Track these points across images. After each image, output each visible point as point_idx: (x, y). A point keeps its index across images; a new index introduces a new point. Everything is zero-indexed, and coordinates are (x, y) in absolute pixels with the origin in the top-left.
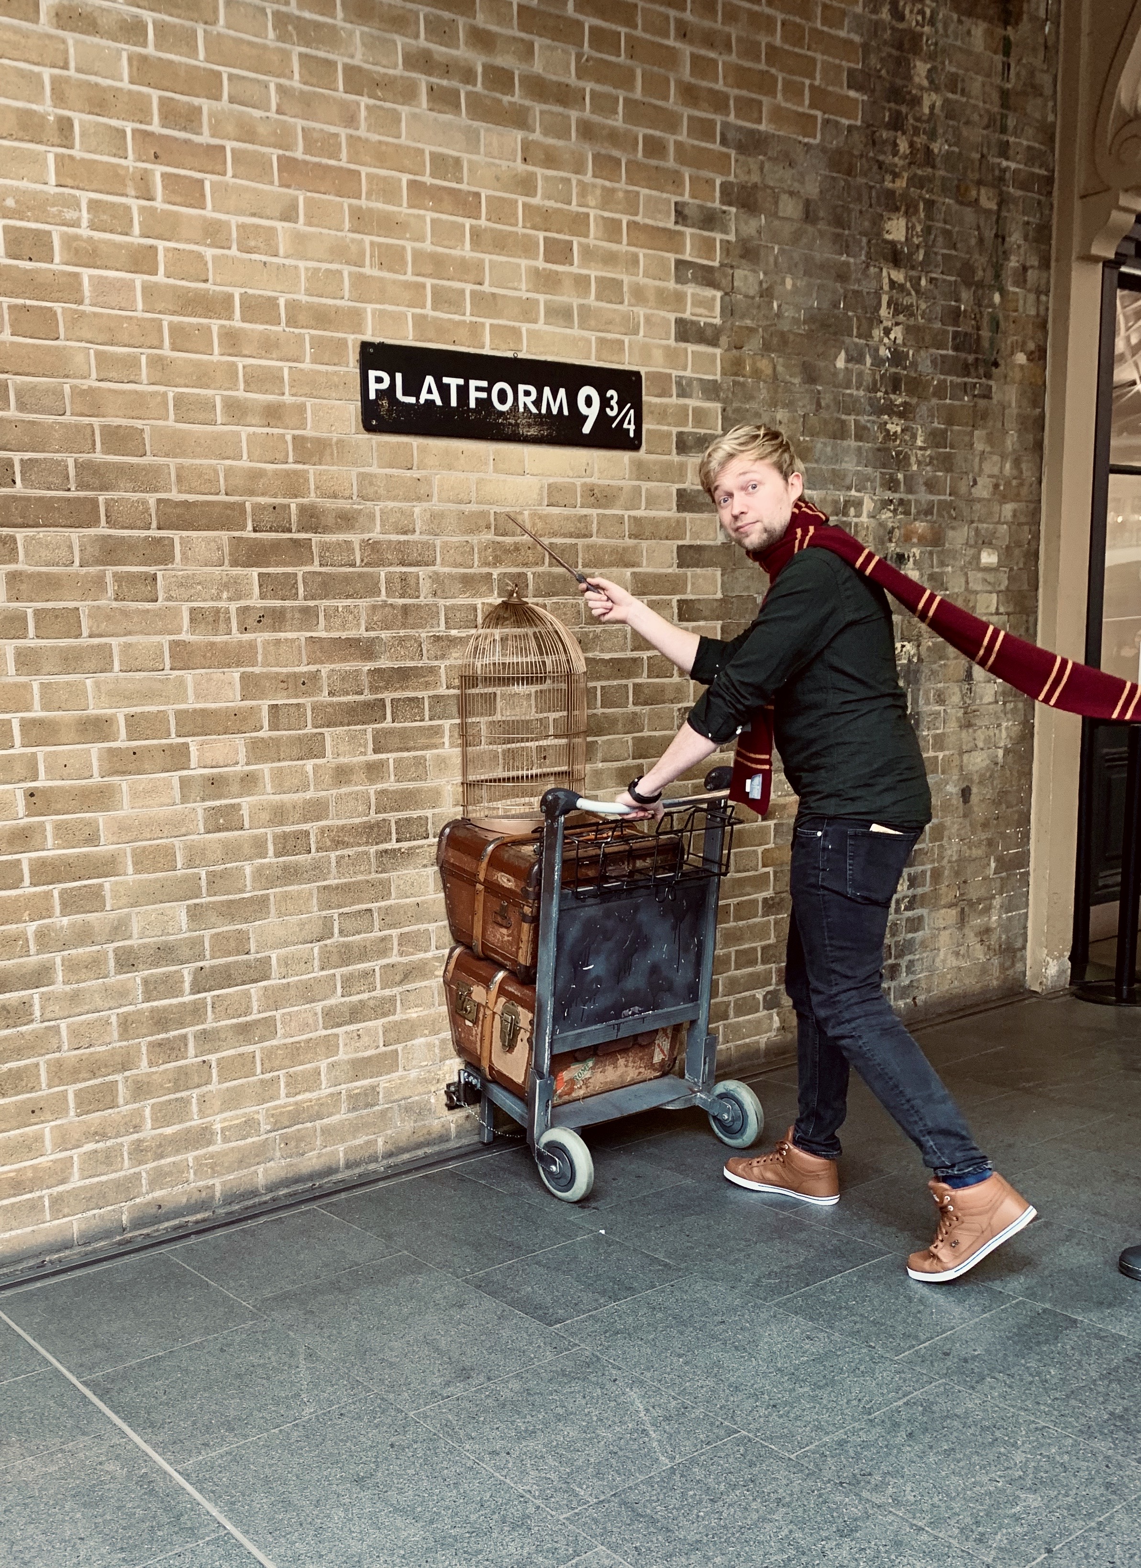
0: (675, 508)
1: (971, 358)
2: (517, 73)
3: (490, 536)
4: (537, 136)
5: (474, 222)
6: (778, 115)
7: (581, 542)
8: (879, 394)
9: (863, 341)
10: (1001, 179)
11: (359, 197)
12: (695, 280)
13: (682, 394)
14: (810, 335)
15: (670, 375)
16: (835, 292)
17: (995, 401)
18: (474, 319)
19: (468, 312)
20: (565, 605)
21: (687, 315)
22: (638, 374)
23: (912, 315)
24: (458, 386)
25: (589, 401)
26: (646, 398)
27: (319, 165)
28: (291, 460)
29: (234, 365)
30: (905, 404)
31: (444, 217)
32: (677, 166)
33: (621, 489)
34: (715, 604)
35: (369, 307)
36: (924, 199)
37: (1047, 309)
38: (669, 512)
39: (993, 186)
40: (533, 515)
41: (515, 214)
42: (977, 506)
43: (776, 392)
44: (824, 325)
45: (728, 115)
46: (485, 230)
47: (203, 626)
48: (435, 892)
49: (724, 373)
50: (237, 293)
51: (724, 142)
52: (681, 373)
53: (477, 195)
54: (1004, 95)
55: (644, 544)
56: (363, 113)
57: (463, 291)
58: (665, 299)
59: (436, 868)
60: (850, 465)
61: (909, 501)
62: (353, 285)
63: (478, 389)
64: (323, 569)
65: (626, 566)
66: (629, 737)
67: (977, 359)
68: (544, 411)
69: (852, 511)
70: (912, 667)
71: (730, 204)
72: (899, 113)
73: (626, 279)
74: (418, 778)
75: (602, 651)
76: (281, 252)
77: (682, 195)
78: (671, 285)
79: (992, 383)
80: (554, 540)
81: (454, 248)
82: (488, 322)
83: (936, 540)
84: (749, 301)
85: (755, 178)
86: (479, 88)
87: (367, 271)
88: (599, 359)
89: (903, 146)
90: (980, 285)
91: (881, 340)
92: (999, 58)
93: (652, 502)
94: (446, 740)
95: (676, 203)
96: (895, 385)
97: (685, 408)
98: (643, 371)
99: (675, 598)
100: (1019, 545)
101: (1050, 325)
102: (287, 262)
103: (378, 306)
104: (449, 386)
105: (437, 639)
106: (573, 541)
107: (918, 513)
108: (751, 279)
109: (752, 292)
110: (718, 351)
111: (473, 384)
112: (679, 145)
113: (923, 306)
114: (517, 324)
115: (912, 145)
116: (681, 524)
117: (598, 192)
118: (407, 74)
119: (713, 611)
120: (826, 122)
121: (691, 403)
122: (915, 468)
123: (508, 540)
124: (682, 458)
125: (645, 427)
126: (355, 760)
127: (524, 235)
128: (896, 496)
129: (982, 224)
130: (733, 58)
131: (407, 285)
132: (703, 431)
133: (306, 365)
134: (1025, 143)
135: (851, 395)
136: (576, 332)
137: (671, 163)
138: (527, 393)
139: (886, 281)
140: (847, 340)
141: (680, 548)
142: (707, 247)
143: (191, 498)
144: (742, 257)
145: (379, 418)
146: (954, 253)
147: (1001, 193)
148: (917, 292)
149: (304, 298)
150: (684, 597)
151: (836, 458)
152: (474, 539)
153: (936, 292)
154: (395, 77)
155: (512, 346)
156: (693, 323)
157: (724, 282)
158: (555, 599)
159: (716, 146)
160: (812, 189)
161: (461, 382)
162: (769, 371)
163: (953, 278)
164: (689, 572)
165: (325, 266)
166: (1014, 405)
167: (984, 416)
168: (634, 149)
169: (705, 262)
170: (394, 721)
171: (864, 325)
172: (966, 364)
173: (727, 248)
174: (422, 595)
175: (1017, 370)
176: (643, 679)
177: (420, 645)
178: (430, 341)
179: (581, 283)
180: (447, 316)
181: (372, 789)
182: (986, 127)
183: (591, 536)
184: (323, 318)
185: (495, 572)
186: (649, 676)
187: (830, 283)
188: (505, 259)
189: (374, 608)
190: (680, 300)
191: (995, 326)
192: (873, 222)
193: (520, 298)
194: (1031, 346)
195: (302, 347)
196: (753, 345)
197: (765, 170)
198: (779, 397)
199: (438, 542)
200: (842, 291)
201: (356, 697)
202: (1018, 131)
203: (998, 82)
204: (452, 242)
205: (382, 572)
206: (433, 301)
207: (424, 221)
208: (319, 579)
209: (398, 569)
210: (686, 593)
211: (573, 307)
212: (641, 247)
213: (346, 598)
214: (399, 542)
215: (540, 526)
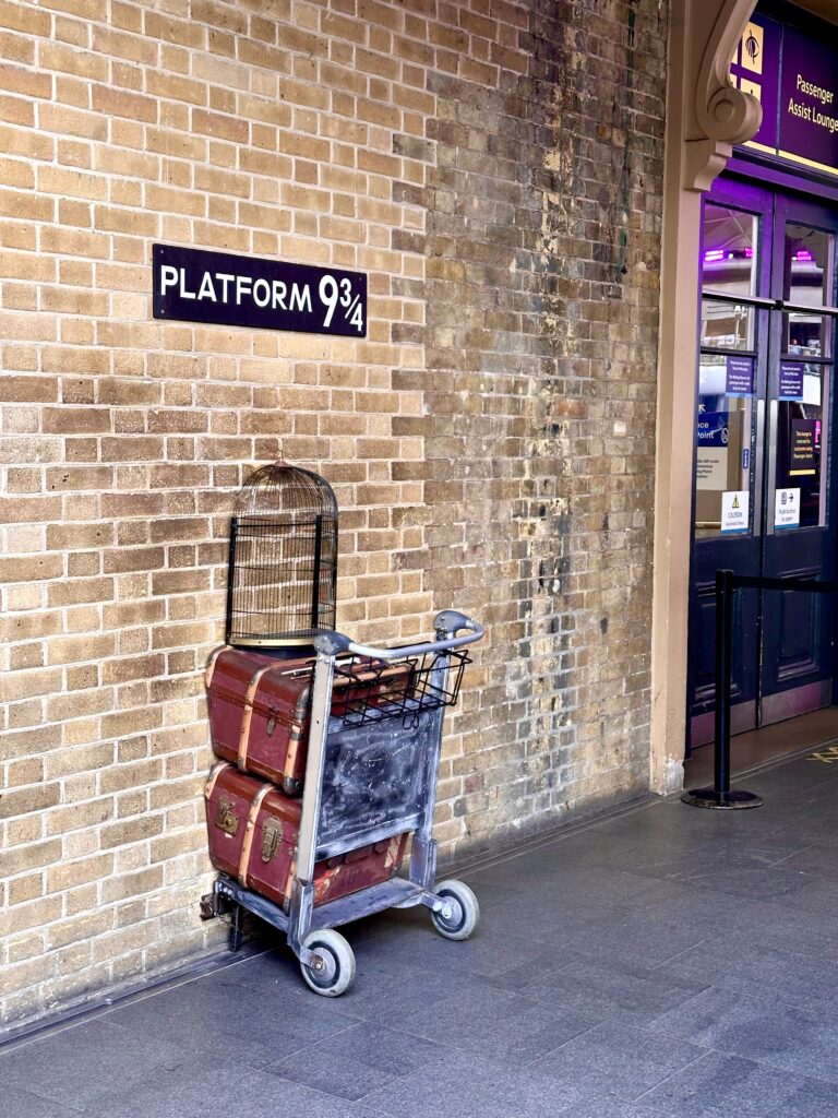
0: (391, 386)
1: (606, 266)
2: (277, 24)
3: (249, 408)
4: (291, 76)
5: (243, 146)
6: (470, 66)
7: (319, 413)
8: (541, 294)
9: (529, 251)
10: (629, 123)
11: (154, 123)
12: (408, 199)
13: (396, 293)
14: (490, 246)
15: (388, 276)
16: (509, 209)
17: (623, 301)
18: (242, 227)
19: (237, 221)
21: (401, 227)
22: (363, 276)
23: (564, 230)
24: (229, 282)
26: (370, 295)
27: (125, 95)
28: (95, 342)
29: (51, 260)
30: (560, 302)
31: (219, 140)
32: (395, 105)
33: (350, 370)
34: (420, 466)
35: (161, 215)
36: (573, 137)
37: (660, 228)
38: (386, 389)
39: (622, 128)
40: (283, 391)
41: (274, 141)
42: (611, 386)
43: (466, 292)
44: (501, 238)
45: (432, 66)
46: (251, 153)
47: (18, 485)
48: (200, 718)
49: (427, 276)
50: (56, 198)
51: (429, 87)
52: (396, 275)
53: (246, 123)
54: (630, 55)
55: (368, 415)
56: (160, 53)
57: (233, 203)
58: (383, 213)
60: (520, 352)
61: (562, 382)
62: (148, 195)
63: (244, 285)
64: (119, 435)
65: (353, 434)
66: (353, 579)
67: (611, 267)
68: (291, 308)
69: (521, 390)
70: (564, 518)
71: (433, 138)
72: (555, 67)
73: (357, 196)
74: (188, 617)
76: (93, 166)
77: (398, 129)
78: (390, 202)
79: (622, 286)
80: (298, 412)
81: (227, 167)
82: (252, 229)
83: (581, 413)
84: (447, 217)
85: (452, 117)
86: (249, 36)
87: (160, 183)
88: (335, 262)
89: (558, 95)
90: (613, 207)
91: (542, 251)
92: (626, 26)
93: (374, 381)
94: (212, 582)
95: (394, 136)
96: (552, 286)
97: (400, 303)
98: (368, 273)
99: (390, 461)
100: (640, 416)
101: (663, 240)
102: (97, 174)
103: (168, 214)
104: (221, 282)
105: (207, 495)
106: (313, 412)
107: (569, 391)
109: (449, 210)
110: (424, 258)
112: (395, 87)
113: (573, 223)
114: (274, 232)
115: (565, 94)
116: (395, 399)
117: (337, 125)
118: (194, 22)
119: (418, 472)
120: (504, 73)
121: (404, 300)
122: (566, 354)
123: (263, 411)
124: (397, 345)
125: (369, 319)
126: (138, 601)
127: (281, 158)
128: (553, 377)
129: (614, 159)
130: (436, 19)
131: (190, 197)
132: (412, 323)
133: (110, 262)
134: (645, 94)
135: (520, 295)
136: (319, 240)
137: (390, 102)
138: (279, 290)
139: (545, 202)
140: (518, 250)
141: (394, 419)
142: (415, 172)
143: (14, 374)
144: (442, 181)
146: (594, 181)
147: (628, 134)
148: (569, 212)
149: (110, 205)
150: (397, 460)
151: (509, 346)
152: (238, 411)
153: (582, 212)
154: (185, 24)
155: (270, 250)
156: (405, 234)
157: (429, 201)
159: (424, 90)
160: (492, 126)
161: (231, 278)
162: (460, 275)
163: (594, 201)
164: (401, 439)
165: (126, 178)
166: (637, 304)
167: (616, 313)
168: (364, 90)
169: (415, 184)
170: (170, 567)
171: (530, 237)
172: (604, 271)
173: (431, 174)
174: (196, 458)
175: (639, 275)
176: (365, 529)
177: (193, 501)
178: (208, 244)
179: (323, 199)
180: (220, 224)
181: (150, 627)
182: (618, 81)
183: (327, 408)
184: (124, 222)
185: (253, 438)
186: (370, 527)
187: (505, 204)
188: (266, 177)
189: (157, 468)
190: (394, 215)
191: (624, 239)
192: (537, 155)
193: (276, 210)
194: (649, 256)
195: (107, 246)
196: (449, 253)
197: (460, 110)
198: (468, 295)
199: (209, 414)
200: (514, 210)
201: (141, 546)
202: (639, 85)
203: (626, 45)
204: (226, 163)
205: (165, 437)
206: (211, 211)
207: (205, 144)
208: (114, 444)
209: (178, 435)
210: (398, 457)
211: (316, 218)
212: (368, 170)
213: (136, 460)
214: (180, 412)
215: (288, 400)
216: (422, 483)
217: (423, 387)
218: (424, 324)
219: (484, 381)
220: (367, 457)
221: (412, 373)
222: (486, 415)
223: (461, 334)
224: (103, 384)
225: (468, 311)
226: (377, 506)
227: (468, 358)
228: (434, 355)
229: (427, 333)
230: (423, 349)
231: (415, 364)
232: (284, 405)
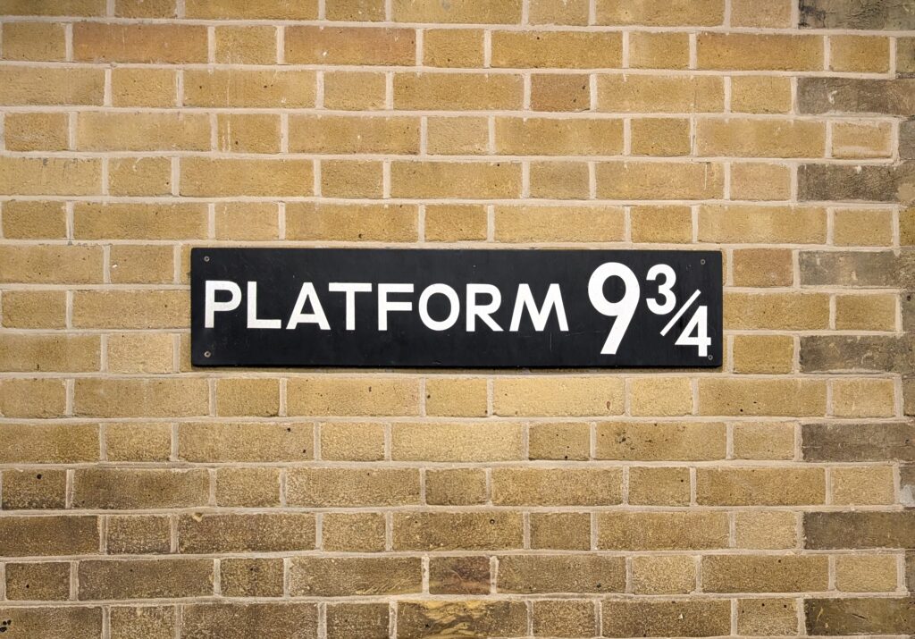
0: (799, 454)
3: (420, 507)
5: (402, 69)
7: (595, 511)
11: (204, 60)
12: (843, 104)
13: (813, 279)
15: (789, 251)
18: (398, 202)
19: (386, 193)
20: (563, 607)
21: (825, 159)
22: (715, 255)
24: (358, 295)
25: (614, 289)
26: (729, 288)
27: (139, 28)
28: (70, 411)
31: (349, 69)
33: (683, 429)
34: (894, 607)
35: (212, 203)
38: (797, 463)
40: (501, 473)
41: (478, 51)
49: (907, 241)
52: (812, 248)
53: (411, 32)
55: (734, 512)
57: (379, 165)
62: (185, 175)
63: (392, 297)
64: (114, 557)
65: (692, 546)
68: (516, 325)
73: (695, 118)
76: (72, 142)
78: (792, 116)
80: (540, 509)
81: (363, 109)
87: (213, 154)
88: (637, 239)
93: (750, 447)
97: (824, 298)
98: (727, 250)
99: (800, 597)
102: (82, 156)
103: (229, 199)
104: (343, 295)
106: (581, 510)
110: (894, 208)
114: (477, 202)
116: (813, 479)
119: (890, 618)
121: (833, 291)
123: (451, 509)
124: (815, 377)
125: (729, 336)
131: (279, 166)
132: (859, 334)
133: (104, 286)
136: (594, 203)
141: (809, 519)
150: (818, 595)
152: (388, 512)
156: (836, 169)
157: (908, 102)
164: (832, 556)
165: (141, 155)
169: (866, 75)
174: (287, 592)
180: (349, 202)
183: (619, 502)
184: (136, 223)
185: (426, 558)
188: (458, 114)
189: (199, 610)
190: (809, 137)
195: (99, 263)
199: (319, 516)
206: (325, 184)
207: (314, 79)
208: (105, 571)
209: (246, 555)
210: (825, 589)
211: (587, 167)
212: (727, 68)
213: (151, 597)
214: (250, 517)
215: (512, 488)
217: (896, 453)
218: (898, 330)
220: (731, 590)
221: (863, 428)
224: (85, 478)
229: (907, 350)
230: (895, 380)
231: (873, 410)
232: (502, 499)
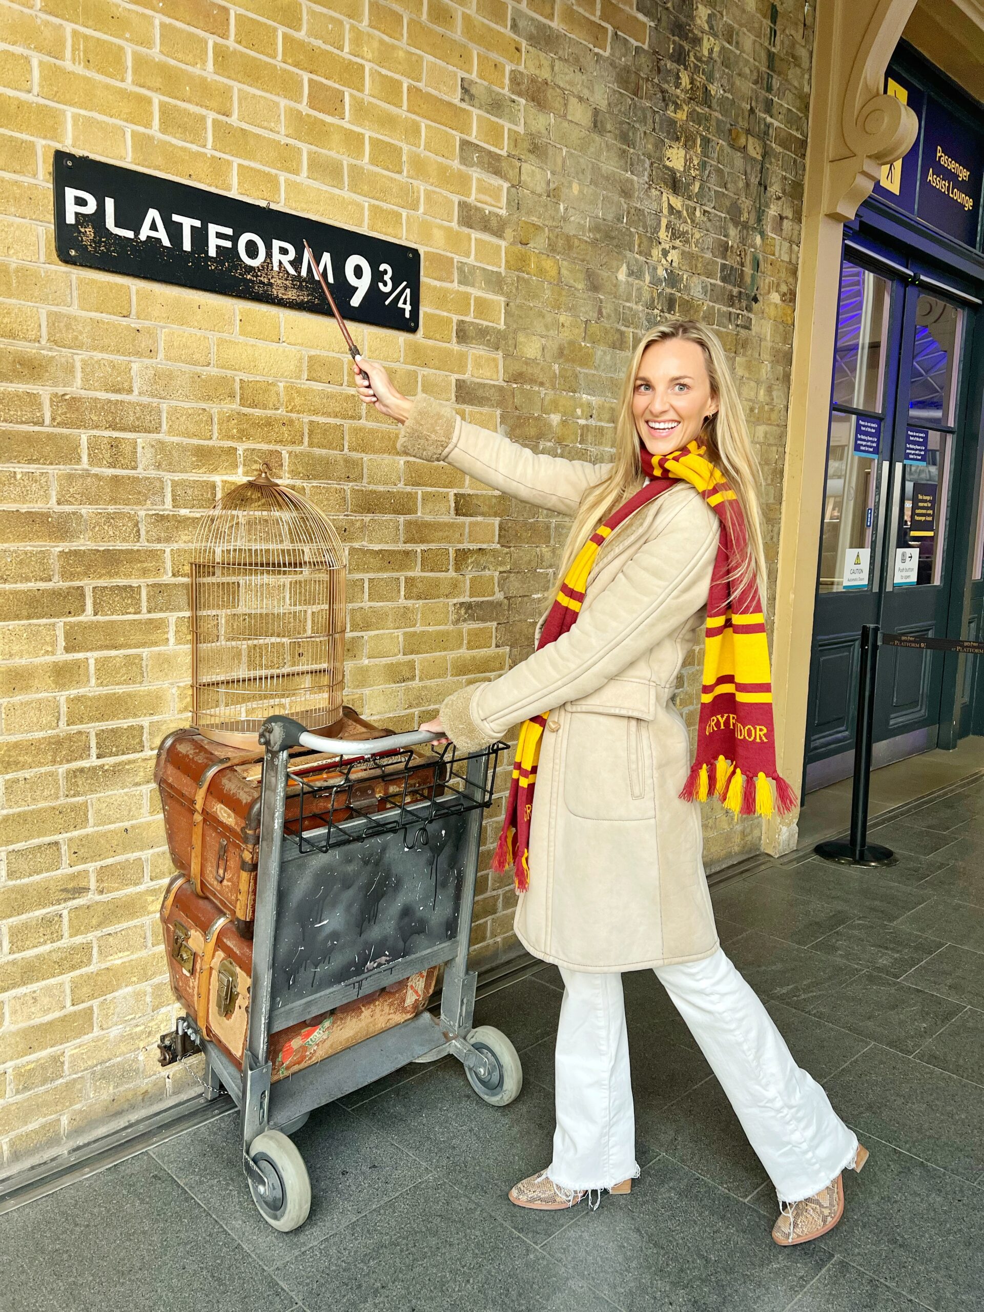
0: (454, 398)
1: (735, 291)
3: (234, 406)
5: (220, 40)
6: (571, 17)
7: (347, 424)
8: (656, 311)
9: (642, 259)
10: (766, 133)
12: (480, 164)
13: (463, 281)
14: (594, 243)
15: (452, 259)
16: (619, 206)
17: (753, 333)
18: (218, 154)
19: (210, 145)
20: (327, 489)
21: (471, 200)
22: (415, 252)
23: (687, 242)
24: (193, 228)
25: (358, 272)
26: (423, 279)
31: (179, 24)
32: (464, 40)
33: (395, 372)
34: (494, 500)
35: (70, 111)
36: (701, 135)
37: (798, 258)
39: (759, 137)
40: (290, 388)
41: (273, 45)
43: (560, 294)
44: (608, 237)
46: (235, 53)
48: (152, 813)
49: (508, 267)
51: (514, 27)
52: (464, 260)
53: (225, 10)
54: (771, 57)
57: (203, 118)
58: (446, 177)
59: (154, 785)
62: (43, 78)
63: (219, 235)
66: (399, 633)
67: (740, 292)
68: (304, 273)
71: (520, 94)
72: (681, 46)
73: (405, 148)
74: (131, 681)
75: (371, 541)
77: (469, 72)
78: (456, 164)
79: (752, 316)
80: (314, 418)
81: (192, 65)
82: (236, 161)
84: (536, 198)
85: (545, 74)
87: (68, 64)
88: (374, 229)
89: (685, 80)
90: (745, 226)
91: (659, 261)
92: (767, 22)
93: (429, 388)
94: (171, 636)
95: (463, 80)
96: (670, 304)
97: (467, 296)
98: (422, 250)
99: (452, 492)
100: (768, 463)
101: (799, 273)
103: (83, 112)
104: (180, 225)
105: (161, 518)
106: (338, 421)
108: (538, 177)
109: (539, 190)
110: (503, 244)
111: (213, 229)
112: (467, 18)
113: (697, 236)
114: (274, 171)
115: (692, 82)
117: (376, 45)
119: (490, 507)
120: (616, 37)
121: (475, 292)
123: (257, 412)
124: (463, 348)
125: (423, 310)
126: (37, 661)
127: (286, 71)
129: (749, 171)
131: (125, 95)
132: (485, 323)
134: (786, 106)
135: (631, 309)
136: (346, 194)
138: (284, 251)
139: (665, 205)
140: (629, 254)
142: (495, 133)
144: (530, 151)
145: (81, 248)
146: (724, 190)
147: (765, 146)
148: (693, 221)
150: (461, 491)
151: (615, 367)
152: (215, 409)
153: (709, 224)
155: (266, 195)
156: (478, 209)
157: (512, 174)
158: (315, 483)
159: (507, 32)
160: (600, 97)
161: (198, 223)
162: (554, 273)
166: (768, 338)
167: (745, 344)
168: (419, 10)
169: (492, 149)
170: (96, 614)
171: (645, 243)
172: (732, 296)
173: (515, 140)
174: (141, 467)
175: (772, 307)
176: (416, 572)
177: (136, 525)
178: (157, 168)
179: (353, 141)
180: (181, 143)
181: (62, 697)
182: (756, 82)
183: (360, 418)
185: (241, 447)
186: (422, 571)
187: (616, 198)
188: (259, 93)
189: (70, 477)
190: (463, 182)
191: (757, 265)
192: (656, 146)
193: (279, 142)
194: (784, 288)
196: (539, 243)
197: (556, 68)
198: (563, 299)
199: (164, 407)
200: (625, 206)
201: (42, 585)
202: (781, 94)
203: (766, 44)
204: (190, 58)
205: (84, 437)
206: (163, 122)
207: (152, 24)
209: (107, 433)
210: (463, 487)
211: (342, 165)
212: (424, 117)
213: (29, 463)
214: (110, 401)
215: (298, 401)
216: (497, 521)
217: (500, 404)
218: (502, 326)
219: (581, 406)
220: (418, 485)
221: (480, 385)
222: (584, 446)
223: (553, 346)
225: (562, 319)
226: (433, 546)
227: (562, 376)
228: (517, 367)
229: (505, 338)
230: (500, 355)
231: (489, 374)
232: (290, 408)
